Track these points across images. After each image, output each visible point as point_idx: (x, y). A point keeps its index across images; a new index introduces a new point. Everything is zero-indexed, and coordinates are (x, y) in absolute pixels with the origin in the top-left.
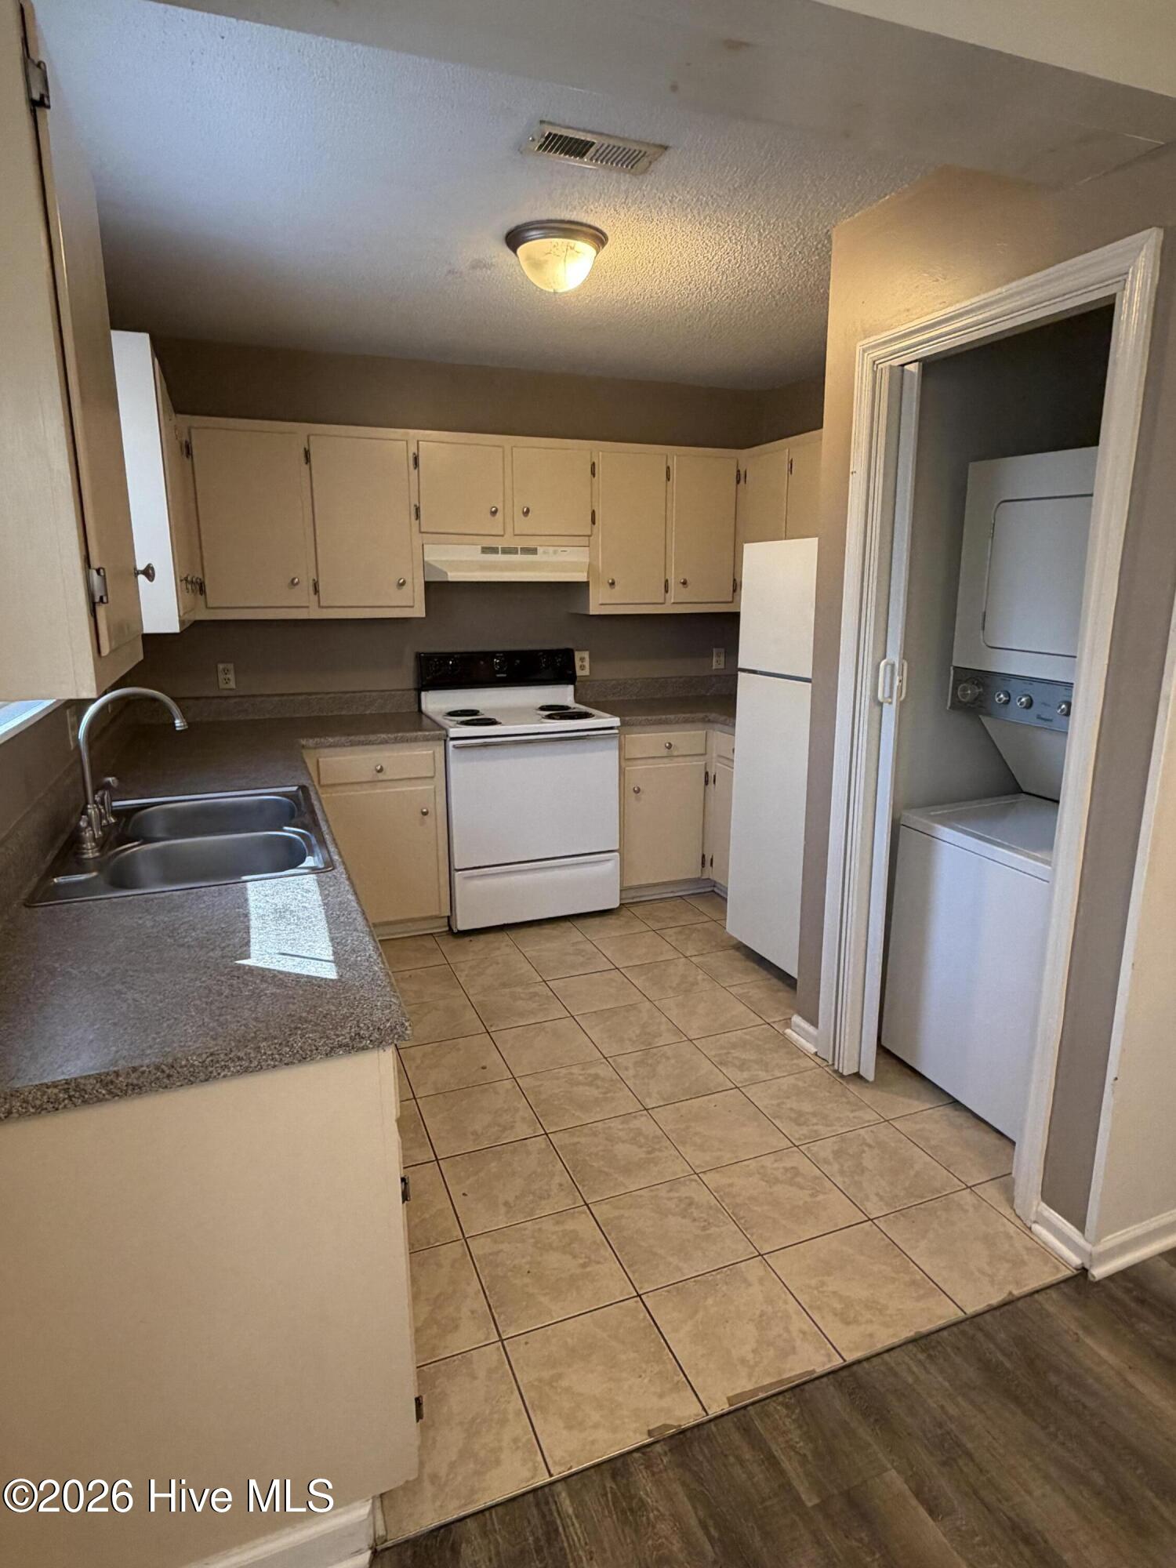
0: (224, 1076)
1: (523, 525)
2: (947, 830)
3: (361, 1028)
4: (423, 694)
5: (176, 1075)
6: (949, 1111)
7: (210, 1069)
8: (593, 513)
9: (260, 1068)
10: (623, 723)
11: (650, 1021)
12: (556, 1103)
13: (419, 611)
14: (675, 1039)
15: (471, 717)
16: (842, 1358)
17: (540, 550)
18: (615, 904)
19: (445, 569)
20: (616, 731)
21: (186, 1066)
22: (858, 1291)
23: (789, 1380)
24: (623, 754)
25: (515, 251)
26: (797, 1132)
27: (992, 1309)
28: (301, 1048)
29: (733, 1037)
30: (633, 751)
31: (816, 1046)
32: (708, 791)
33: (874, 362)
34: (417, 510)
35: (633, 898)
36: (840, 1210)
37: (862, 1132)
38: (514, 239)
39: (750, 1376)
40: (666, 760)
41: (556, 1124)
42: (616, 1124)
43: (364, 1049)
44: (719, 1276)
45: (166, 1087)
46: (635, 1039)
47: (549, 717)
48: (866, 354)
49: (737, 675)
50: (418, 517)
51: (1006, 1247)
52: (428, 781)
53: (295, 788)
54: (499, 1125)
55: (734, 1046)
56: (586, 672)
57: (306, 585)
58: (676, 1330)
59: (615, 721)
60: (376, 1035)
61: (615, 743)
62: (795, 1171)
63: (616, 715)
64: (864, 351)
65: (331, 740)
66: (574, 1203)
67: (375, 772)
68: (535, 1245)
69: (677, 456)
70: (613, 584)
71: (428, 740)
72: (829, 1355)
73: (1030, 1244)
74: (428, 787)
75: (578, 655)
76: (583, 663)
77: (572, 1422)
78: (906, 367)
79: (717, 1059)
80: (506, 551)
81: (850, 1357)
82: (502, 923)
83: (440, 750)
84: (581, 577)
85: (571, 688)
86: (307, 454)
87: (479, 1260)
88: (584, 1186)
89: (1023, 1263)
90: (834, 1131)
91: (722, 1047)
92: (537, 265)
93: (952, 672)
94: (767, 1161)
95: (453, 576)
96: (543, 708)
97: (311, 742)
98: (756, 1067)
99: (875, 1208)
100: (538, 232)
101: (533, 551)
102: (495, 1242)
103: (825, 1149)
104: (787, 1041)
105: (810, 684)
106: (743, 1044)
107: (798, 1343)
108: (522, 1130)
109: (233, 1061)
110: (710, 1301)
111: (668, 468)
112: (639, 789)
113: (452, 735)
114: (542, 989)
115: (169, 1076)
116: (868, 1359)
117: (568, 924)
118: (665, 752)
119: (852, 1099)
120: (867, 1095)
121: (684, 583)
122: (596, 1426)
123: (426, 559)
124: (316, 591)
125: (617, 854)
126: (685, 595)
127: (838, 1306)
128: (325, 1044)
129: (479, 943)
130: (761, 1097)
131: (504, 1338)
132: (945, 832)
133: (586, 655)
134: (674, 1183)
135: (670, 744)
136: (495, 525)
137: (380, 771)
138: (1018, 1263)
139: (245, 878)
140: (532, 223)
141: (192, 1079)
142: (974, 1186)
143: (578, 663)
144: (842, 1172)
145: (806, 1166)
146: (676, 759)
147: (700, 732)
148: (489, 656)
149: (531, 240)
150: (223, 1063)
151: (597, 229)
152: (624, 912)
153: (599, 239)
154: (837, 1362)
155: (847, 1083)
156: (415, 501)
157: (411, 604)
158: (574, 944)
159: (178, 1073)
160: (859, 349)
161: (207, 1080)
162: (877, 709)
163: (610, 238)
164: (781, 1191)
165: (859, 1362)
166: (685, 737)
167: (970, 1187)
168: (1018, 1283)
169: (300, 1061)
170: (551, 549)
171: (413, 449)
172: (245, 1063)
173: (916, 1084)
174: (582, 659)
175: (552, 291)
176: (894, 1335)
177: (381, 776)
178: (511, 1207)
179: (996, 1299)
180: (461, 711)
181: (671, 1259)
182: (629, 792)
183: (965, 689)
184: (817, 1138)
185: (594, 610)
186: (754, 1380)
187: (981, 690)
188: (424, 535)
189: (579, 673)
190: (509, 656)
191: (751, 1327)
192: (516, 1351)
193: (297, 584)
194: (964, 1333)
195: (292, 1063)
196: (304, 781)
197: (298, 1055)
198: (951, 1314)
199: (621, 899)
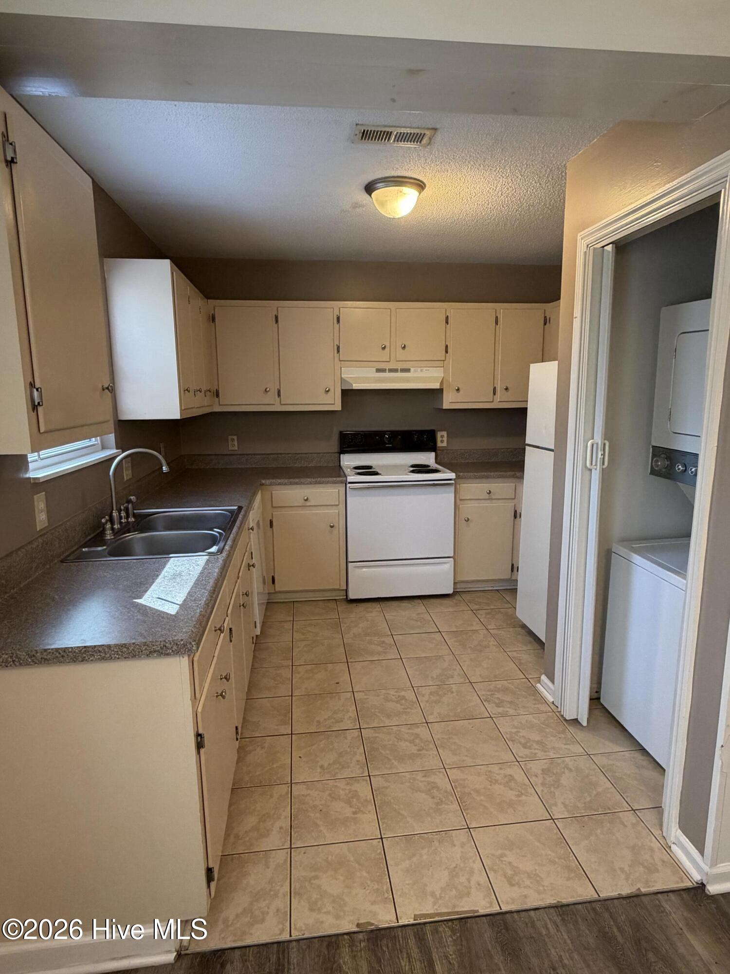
0: (92, 660)
1: (401, 354)
2: (639, 557)
3: (167, 643)
4: (342, 455)
5: (66, 656)
6: (638, 756)
7: (84, 655)
8: (447, 347)
9: (111, 658)
10: (458, 477)
11: (449, 667)
12: (373, 710)
13: (338, 407)
14: (462, 680)
15: (367, 470)
16: (500, 907)
17: (412, 370)
18: (450, 591)
19: (351, 382)
20: (453, 482)
21: (71, 652)
22: (527, 865)
23: (457, 913)
24: (458, 496)
25: (370, 195)
26: (522, 752)
27: (620, 898)
28: (133, 650)
29: (499, 684)
30: (464, 495)
31: (554, 697)
32: (516, 522)
33: (588, 245)
34: (338, 348)
35: (465, 588)
36: (533, 808)
37: (567, 759)
38: (370, 188)
39: (434, 904)
40: (488, 501)
41: (368, 724)
42: (403, 729)
43: (168, 654)
44: (436, 836)
45: (61, 662)
46: (435, 677)
47: (413, 472)
48: (583, 241)
49: (525, 449)
50: (338, 351)
51: (647, 857)
52: (334, 507)
53: (236, 508)
54: (334, 718)
55: (498, 690)
56: (445, 444)
57: (274, 392)
58: (397, 865)
59: (452, 475)
60: (175, 648)
61: (452, 489)
62: (511, 778)
63: (454, 472)
64: (582, 239)
65: (279, 481)
66: (362, 774)
67: (303, 500)
68: (330, 795)
69: (502, 309)
70: (458, 390)
71: (336, 483)
72: (491, 903)
73: (666, 857)
74: (335, 511)
75: (439, 435)
76: (442, 439)
77: (313, 907)
78: (605, 248)
79: (484, 698)
80: (391, 370)
81: (505, 908)
82: (377, 597)
83: (343, 489)
84: (436, 386)
85: (433, 454)
86: (277, 318)
87: (294, 798)
88: (371, 764)
89: (657, 871)
90: (547, 755)
91: (489, 690)
92: (382, 204)
93: (651, 449)
94: (495, 769)
95: (356, 386)
96: (412, 466)
97: (268, 482)
98: (508, 706)
99: (558, 812)
100: (383, 184)
101: (408, 370)
102: (308, 789)
103: (536, 767)
104: (536, 691)
105: (553, 453)
106: (505, 690)
107: (473, 891)
108: (347, 724)
109: (96, 653)
110: (425, 851)
111: (497, 317)
112: (468, 519)
113: (349, 480)
114: (389, 640)
115: (63, 656)
116: (518, 912)
117: (419, 601)
118: (487, 496)
119: (570, 736)
120: (580, 735)
121: (507, 389)
122: (328, 913)
123: (342, 376)
124: (279, 395)
125: (452, 559)
126: (507, 396)
127: (510, 872)
128: (146, 649)
129: (361, 608)
130: (506, 727)
131: (293, 847)
132: (637, 559)
133: (445, 434)
134: (427, 773)
135: (490, 491)
136: (385, 355)
137: (306, 500)
138: (651, 869)
139: (171, 555)
140: (379, 179)
141: (75, 659)
142: (637, 810)
143: (439, 439)
144: (543, 784)
145: (519, 776)
146: (494, 501)
147: (512, 484)
148: (381, 434)
149: (377, 189)
150: (91, 653)
151: (419, 180)
152: (457, 597)
153: (420, 186)
154: (495, 909)
155: (569, 725)
156: (337, 343)
157: (333, 403)
158: (418, 614)
159: (68, 655)
160: (579, 238)
161: (82, 661)
162: (588, 472)
163: (427, 185)
164: (498, 789)
165: (511, 912)
166: (500, 487)
167: (634, 810)
168: (647, 883)
169: (132, 657)
170: (419, 369)
171: (336, 313)
172: (103, 655)
173: (617, 732)
174: (442, 436)
175: (392, 217)
176: (542, 899)
177: (308, 504)
178: (324, 769)
179: (626, 891)
180: (362, 466)
181: (409, 819)
182: (460, 521)
183: (657, 461)
184: (533, 758)
185: (446, 405)
186: (435, 907)
187: (669, 462)
188: (342, 362)
189: (439, 444)
190: (394, 434)
191: (446, 873)
192: (297, 856)
193: (269, 391)
194: (594, 909)
195: (128, 658)
196: (243, 504)
197: (131, 654)
198: (588, 894)
199: (454, 589)
